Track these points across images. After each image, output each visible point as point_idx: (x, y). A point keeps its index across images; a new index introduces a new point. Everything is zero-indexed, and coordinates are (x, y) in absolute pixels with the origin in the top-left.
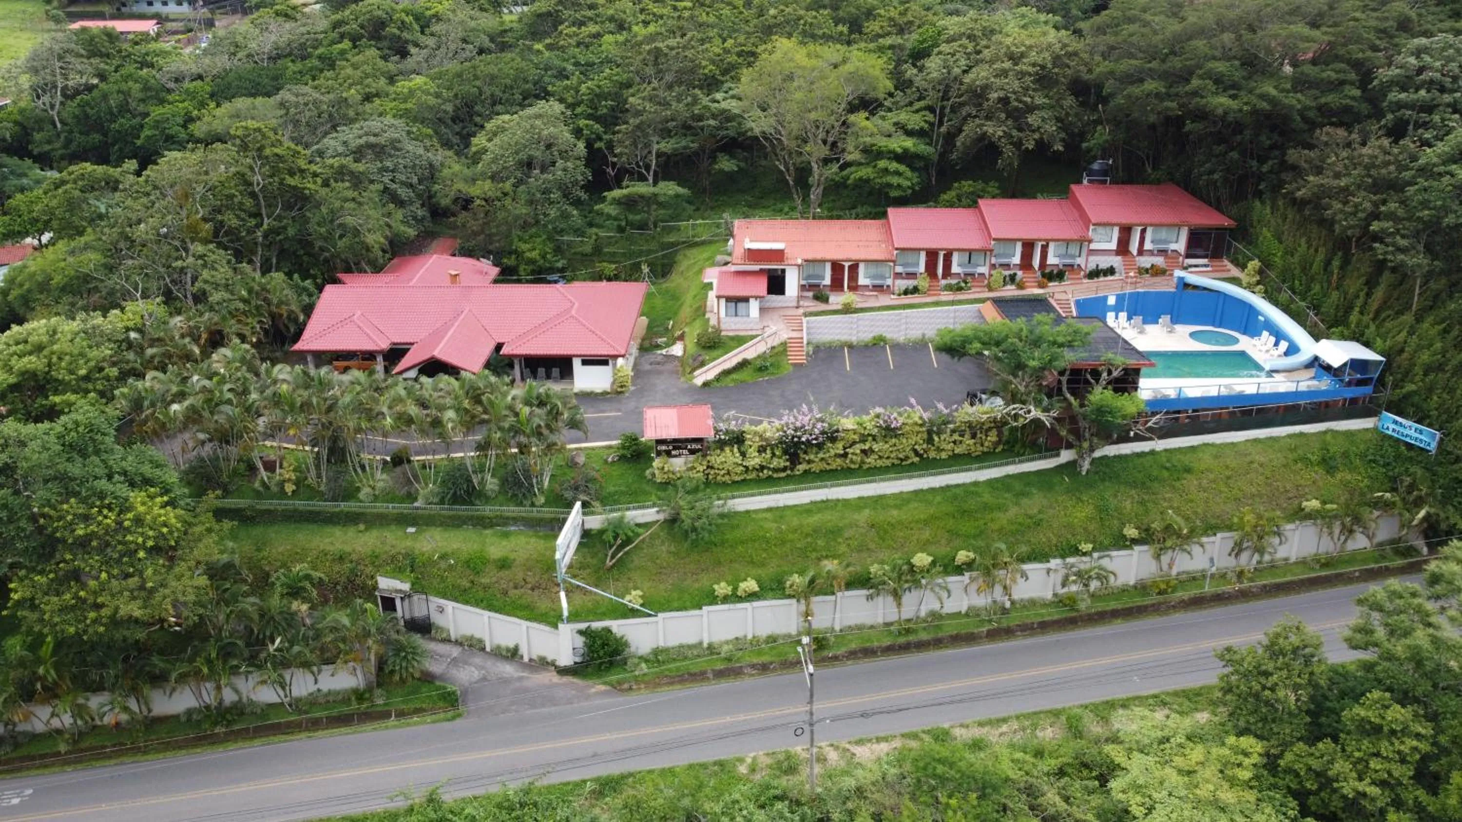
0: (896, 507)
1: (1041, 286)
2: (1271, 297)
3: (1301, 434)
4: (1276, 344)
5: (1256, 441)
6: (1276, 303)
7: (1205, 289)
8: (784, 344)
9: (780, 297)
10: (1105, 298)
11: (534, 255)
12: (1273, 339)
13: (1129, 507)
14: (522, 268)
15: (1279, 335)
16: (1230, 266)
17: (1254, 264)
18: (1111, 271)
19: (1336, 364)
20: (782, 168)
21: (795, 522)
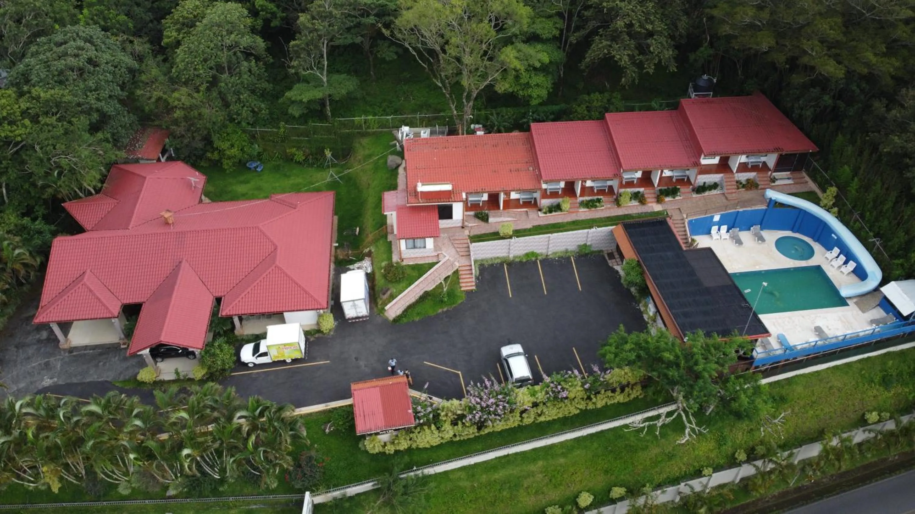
0: (564, 455)
1: (659, 201)
2: (842, 218)
3: (869, 358)
4: (846, 263)
5: (836, 367)
6: (846, 224)
7: (789, 206)
8: (456, 272)
9: (449, 221)
10: (712, 217)
11: (234, 151)
12: (843, 258)
13: (740, 437)
14: (225, 162)
15: (849, 256)
16: (807, 178)
17: (833, 190)
18: (715, 186)
19: (905, 314)
20: (440, 85)
21: (484, 478)
